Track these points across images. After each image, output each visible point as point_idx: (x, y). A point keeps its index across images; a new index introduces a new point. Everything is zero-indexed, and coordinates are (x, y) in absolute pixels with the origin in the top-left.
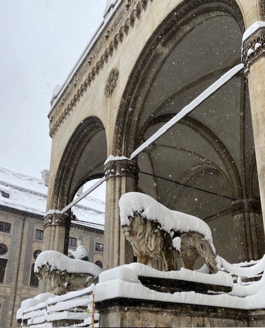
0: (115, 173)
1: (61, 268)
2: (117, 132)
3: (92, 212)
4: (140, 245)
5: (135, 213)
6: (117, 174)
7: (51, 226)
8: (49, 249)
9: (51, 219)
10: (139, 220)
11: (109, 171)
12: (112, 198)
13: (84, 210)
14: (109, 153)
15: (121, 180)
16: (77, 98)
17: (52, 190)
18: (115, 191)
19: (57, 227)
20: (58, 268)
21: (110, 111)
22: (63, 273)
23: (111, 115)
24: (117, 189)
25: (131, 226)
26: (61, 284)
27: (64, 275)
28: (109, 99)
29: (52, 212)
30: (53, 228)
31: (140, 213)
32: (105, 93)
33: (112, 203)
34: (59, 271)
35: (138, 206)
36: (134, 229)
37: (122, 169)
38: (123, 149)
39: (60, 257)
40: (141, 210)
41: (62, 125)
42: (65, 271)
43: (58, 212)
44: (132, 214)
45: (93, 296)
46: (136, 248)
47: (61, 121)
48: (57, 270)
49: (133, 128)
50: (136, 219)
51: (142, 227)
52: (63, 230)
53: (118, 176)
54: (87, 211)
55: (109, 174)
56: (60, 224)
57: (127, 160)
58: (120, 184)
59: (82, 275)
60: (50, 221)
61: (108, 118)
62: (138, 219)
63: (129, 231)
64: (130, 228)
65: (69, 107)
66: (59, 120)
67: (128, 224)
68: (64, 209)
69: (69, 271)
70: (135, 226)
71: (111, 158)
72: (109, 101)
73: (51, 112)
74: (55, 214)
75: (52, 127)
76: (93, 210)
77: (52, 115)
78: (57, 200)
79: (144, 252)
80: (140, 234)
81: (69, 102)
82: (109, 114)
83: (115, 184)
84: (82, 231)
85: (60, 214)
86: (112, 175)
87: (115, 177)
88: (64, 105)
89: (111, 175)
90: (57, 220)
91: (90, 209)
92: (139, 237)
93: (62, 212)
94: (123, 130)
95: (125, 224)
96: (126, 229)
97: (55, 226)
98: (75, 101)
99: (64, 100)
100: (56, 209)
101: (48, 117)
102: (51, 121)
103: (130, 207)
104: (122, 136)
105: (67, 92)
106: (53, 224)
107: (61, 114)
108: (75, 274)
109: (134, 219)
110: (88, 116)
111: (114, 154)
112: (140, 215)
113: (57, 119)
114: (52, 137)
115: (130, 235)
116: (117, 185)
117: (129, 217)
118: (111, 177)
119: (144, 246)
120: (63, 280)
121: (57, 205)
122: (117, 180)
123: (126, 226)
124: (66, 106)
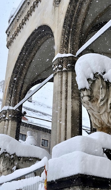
0: (62, 68)
1: (11, 151)
2: (63, 34)
3: (39, 114)
4: (101, 113)
5: (96, 75)
6: (64, 69)
7: (5, 121)
8: (3, 133)
9: (5, 114)
10: (101, 83)
11: (57, 67)
12: (60, 90)
13: (33, 112)
14: (57, 52)
15: (67, 74)
16: (30, 13)
17: (7, 90)
18: (62, 84)
19: (10, 121)
20: (8, 151)
21: (58, 17)
22: (12, 156)
23: (59, 21)
24: (64, 82)
25: (91, 90)
26: (10, 168)
27: (13, 158)
28: (57, 8)
29: (6, 108)
30: (7, 122)
31: (101, 74)
32: (53, 4)
33: (60, 95)
34: (9, 154)
35: (99, 67)
36: (94, 94)
37: (69, 65)
38: (69, 47)
39: (9, 141)
40: (103, 72)
41: (17, 37)
42: (14, 154)
43: (11, 108)
44: (92, 77)
45: (46, 172)
46: (96, 118)
47: (16, 35)
48: (6, 153)
49: (78, 31)
50: (96, 82)
51: (104, 91)
52: (15, 124)
53: (65, 71)
54: (35, 113)
55: (56, 69)
56: (13, 119)
57: (73, 57)
58: (67, 78)
59: (30, 159)
60: (4, 116)
61: (56, 23)
62: (98, 82)
63: (88, 96)
64: (89, 92)
65: (23, 21)
66: (15, 33)
67: (88, 87)
68: (16, 105)
69: (18, 154)
70: (95, 90)
71: (58, 55)
72: (57, 10)
73: (8, 28)
74: (8, 110)
75: (9, 40)
76: (40, 113)
77: (9, 30)
78: (11, 98)
79: (106, 122)
80: (102, 100)
81: (23, 17)
82: (57, 20)
83: (62, 78)
84: (31, 129)
85: (13, 110)
86: (60, 70)
87: (62, 72)
88: (19, 21)
89: (58, 70)
90: (10, 115)
91: (37, 112)
92: (100, 103)
93: (14, 108)
94: (69, 32)
95: (84, 87)
96: (85, 93)
97: (8, 120)
98: (29, 16)
99: (19, 17)
100: (10, 106)
101: (6, 33)
102: (8, 35)
103: (89, 69)
104: (68, 37)
105: (22, 11)
106: (7, 118)
107: (16, 29)
108: (24, 157)
109: (94, 82)
110: (39, 25)
111: (61, 52)
112: (102, 77)
113: (13, 33)
114: (8, 48)
115: (90, 100)
116: (64, 78)
117: (88, 80)
118: (59, 72)
119: (106, 114)
120: (12, 164)
121: (11, 102)
122: (64, 74)
123: (85, 89)
124: (20, 21)
